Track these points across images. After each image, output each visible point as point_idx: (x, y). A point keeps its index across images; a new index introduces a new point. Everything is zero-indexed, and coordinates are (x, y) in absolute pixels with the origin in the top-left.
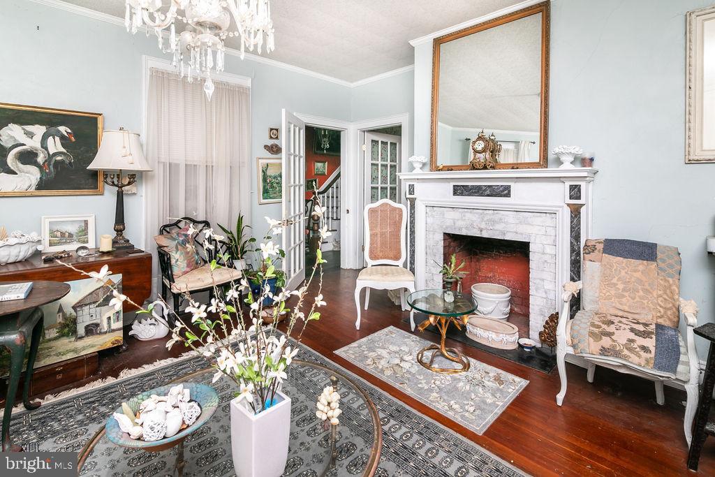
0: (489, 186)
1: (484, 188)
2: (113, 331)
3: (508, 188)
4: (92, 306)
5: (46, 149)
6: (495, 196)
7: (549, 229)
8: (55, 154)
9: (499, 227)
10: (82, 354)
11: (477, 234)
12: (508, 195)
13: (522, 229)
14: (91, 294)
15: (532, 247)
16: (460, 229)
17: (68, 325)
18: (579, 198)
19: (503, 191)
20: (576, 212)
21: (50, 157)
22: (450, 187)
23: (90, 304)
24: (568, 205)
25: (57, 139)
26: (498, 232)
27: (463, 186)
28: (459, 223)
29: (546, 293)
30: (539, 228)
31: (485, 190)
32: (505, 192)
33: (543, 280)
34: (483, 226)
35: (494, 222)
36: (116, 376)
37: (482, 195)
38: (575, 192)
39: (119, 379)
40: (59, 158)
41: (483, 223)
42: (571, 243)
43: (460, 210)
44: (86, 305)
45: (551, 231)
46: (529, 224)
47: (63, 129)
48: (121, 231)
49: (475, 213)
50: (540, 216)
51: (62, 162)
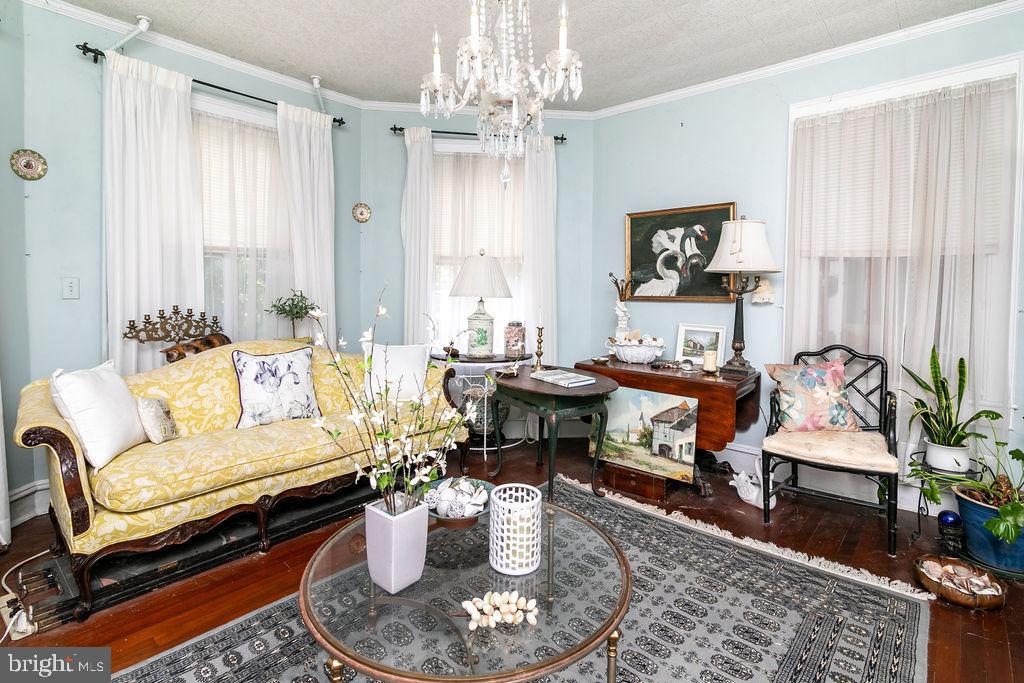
2: (684, 463)
4: (667, 425)
5: (684, 252)
8: (692, 257)
10: (655, 472)
14: (667, 411)
17: (645, 436)
21: (688, 260)
23: (665, 422)
25: (693, 239)
36: (669, 512)
39: (669, 518)
40: (694, 261)
44: (662, 422)
47: (698, 228)
48: (741, 349)
51: (697, 265)
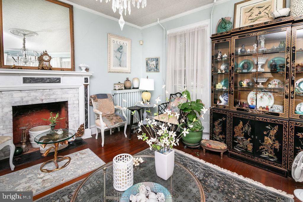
0: (49, 78)
1: (45, 79)
3: (59, 79)
6: (52, 82)
7: (75, 94)
9: (53, 97)
11: (40, 102)
12: (59, 82)
13: (64, 96)
15: (69, 103)
16: (27, 101)
18: (87, 82)
19: (57, 80)
20: (86, 87)
22: (21, 78)
24: (84, 85)
26: (52, 99)
27: (30, 78)
28: (27, 99)
29: (75, 118)
30: (72, 94)
31: (46, 80)
32: (58, 81)
33: (74, 114)
34: (43, 98)
35: (50, 95)
37: (44, 82)
38: (86, 80)
41: (43, 96)
42: (85, 98)
43: (27, 91)
45: (77, 95)
46: (68, 94)
49: (38, 92)
50: (72, 90)
